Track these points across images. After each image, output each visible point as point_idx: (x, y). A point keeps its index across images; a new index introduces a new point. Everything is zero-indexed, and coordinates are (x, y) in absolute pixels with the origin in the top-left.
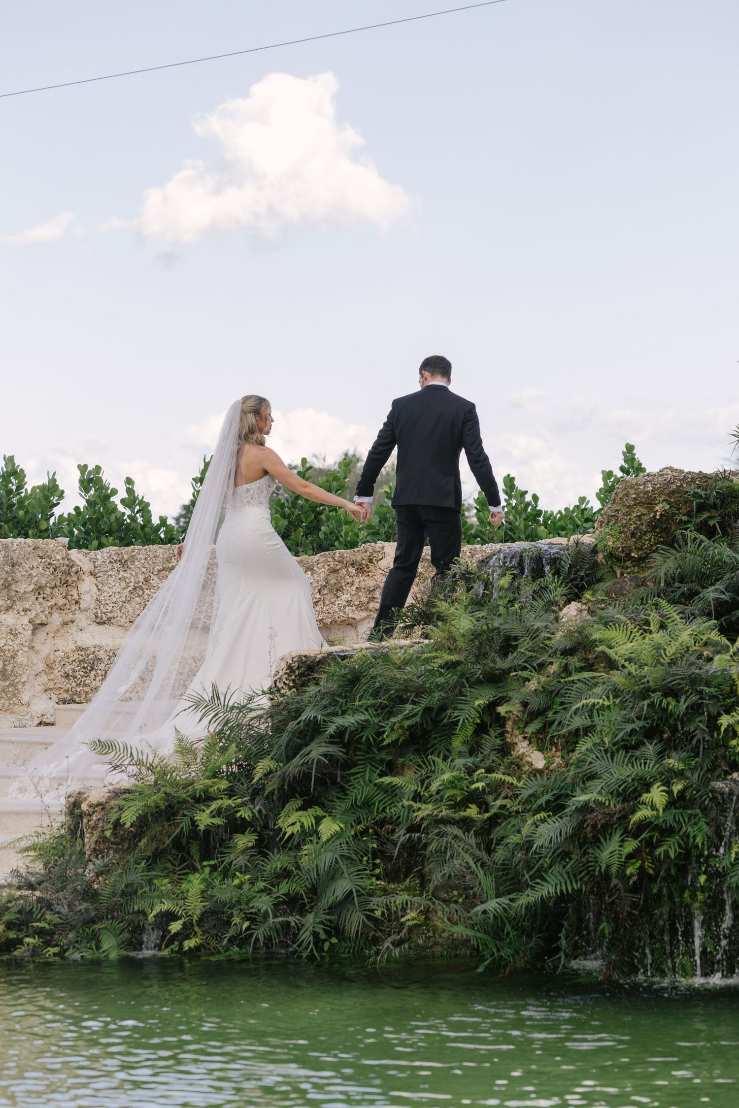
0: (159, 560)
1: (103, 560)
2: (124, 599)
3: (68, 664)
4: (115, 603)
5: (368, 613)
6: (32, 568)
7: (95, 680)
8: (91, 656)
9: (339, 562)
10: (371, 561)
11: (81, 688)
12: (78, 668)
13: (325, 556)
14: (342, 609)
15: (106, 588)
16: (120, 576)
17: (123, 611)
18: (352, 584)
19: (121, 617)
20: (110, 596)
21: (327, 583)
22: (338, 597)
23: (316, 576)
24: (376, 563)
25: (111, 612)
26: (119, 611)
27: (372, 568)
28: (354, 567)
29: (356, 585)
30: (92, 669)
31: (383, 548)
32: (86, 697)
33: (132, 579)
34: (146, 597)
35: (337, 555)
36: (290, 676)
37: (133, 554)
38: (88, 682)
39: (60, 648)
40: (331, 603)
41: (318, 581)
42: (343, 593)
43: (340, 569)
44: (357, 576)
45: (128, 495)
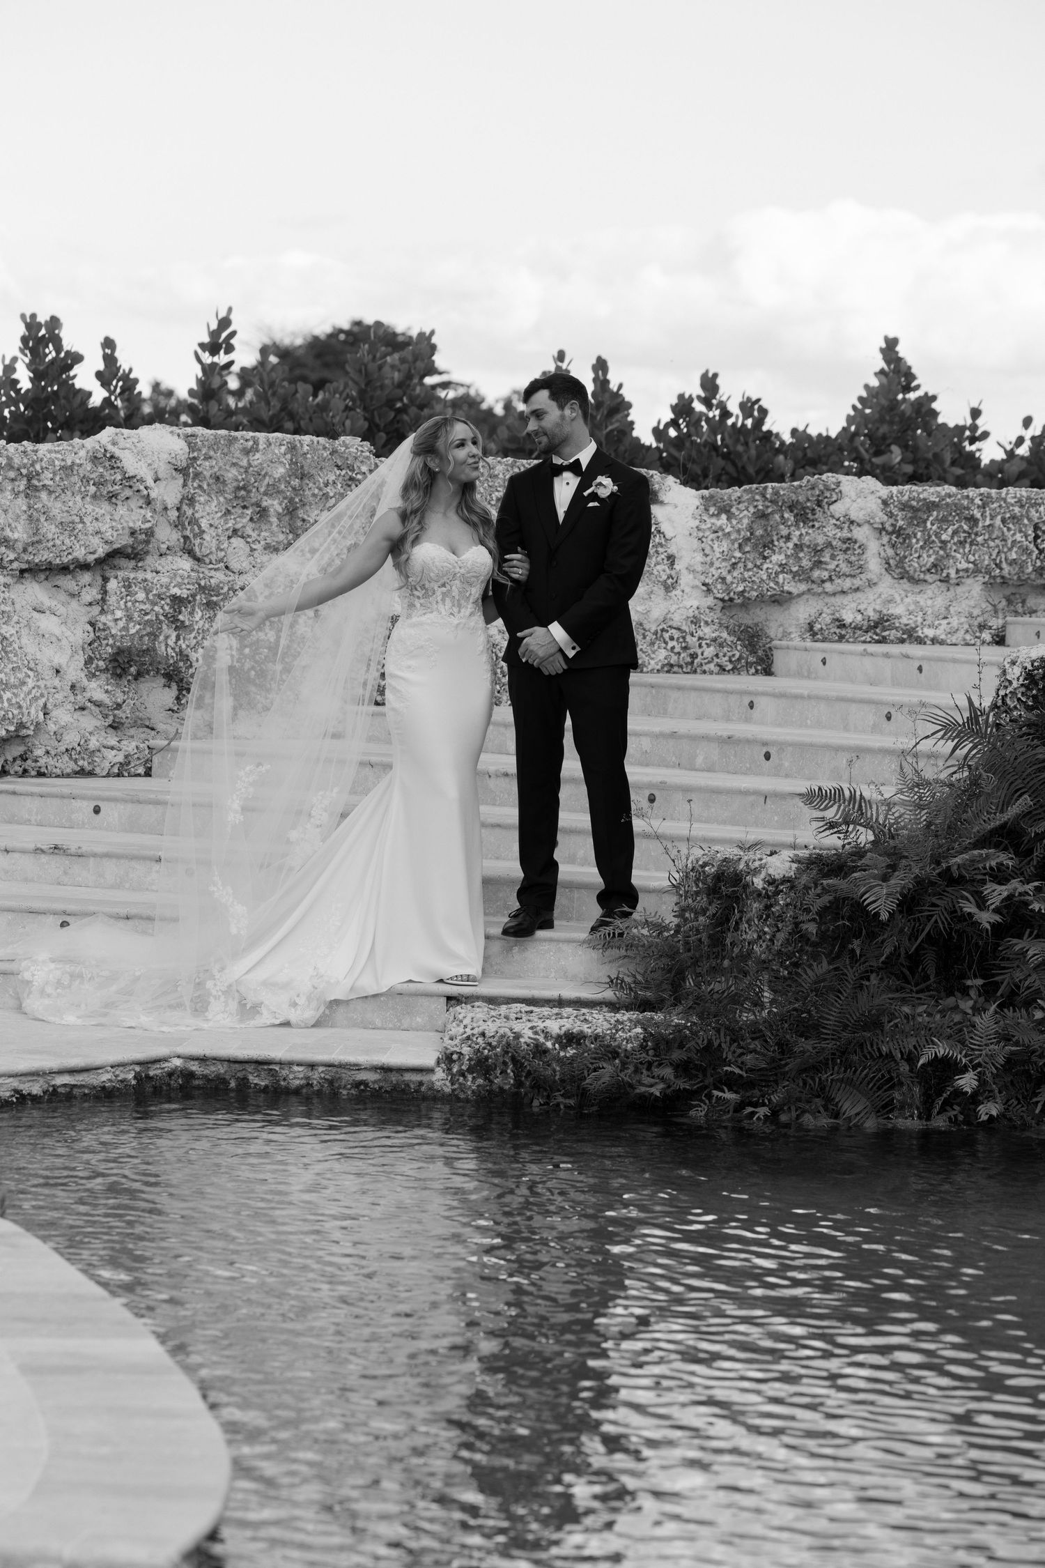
0: (498, 482)
5: (810, 585)
6: (326, 485)
9: (772, 502)
10: (819, 504)
13: (750, 491)
14: (773, 577)
18: (788, 538)
21: (751, 534)
22: (766, 558)
23: (734, 522)
24: (826, 507)
27: (819, 514)
28: (791, 511)
29: (795, 540)
31: (838, 484)
35: (770, 491)
36: (1027, 687)
40: (755, 566)
41: (738, 531)
42: (774, 552)
43: (772, 513)
44: (797, 525)
45: (106, 365)
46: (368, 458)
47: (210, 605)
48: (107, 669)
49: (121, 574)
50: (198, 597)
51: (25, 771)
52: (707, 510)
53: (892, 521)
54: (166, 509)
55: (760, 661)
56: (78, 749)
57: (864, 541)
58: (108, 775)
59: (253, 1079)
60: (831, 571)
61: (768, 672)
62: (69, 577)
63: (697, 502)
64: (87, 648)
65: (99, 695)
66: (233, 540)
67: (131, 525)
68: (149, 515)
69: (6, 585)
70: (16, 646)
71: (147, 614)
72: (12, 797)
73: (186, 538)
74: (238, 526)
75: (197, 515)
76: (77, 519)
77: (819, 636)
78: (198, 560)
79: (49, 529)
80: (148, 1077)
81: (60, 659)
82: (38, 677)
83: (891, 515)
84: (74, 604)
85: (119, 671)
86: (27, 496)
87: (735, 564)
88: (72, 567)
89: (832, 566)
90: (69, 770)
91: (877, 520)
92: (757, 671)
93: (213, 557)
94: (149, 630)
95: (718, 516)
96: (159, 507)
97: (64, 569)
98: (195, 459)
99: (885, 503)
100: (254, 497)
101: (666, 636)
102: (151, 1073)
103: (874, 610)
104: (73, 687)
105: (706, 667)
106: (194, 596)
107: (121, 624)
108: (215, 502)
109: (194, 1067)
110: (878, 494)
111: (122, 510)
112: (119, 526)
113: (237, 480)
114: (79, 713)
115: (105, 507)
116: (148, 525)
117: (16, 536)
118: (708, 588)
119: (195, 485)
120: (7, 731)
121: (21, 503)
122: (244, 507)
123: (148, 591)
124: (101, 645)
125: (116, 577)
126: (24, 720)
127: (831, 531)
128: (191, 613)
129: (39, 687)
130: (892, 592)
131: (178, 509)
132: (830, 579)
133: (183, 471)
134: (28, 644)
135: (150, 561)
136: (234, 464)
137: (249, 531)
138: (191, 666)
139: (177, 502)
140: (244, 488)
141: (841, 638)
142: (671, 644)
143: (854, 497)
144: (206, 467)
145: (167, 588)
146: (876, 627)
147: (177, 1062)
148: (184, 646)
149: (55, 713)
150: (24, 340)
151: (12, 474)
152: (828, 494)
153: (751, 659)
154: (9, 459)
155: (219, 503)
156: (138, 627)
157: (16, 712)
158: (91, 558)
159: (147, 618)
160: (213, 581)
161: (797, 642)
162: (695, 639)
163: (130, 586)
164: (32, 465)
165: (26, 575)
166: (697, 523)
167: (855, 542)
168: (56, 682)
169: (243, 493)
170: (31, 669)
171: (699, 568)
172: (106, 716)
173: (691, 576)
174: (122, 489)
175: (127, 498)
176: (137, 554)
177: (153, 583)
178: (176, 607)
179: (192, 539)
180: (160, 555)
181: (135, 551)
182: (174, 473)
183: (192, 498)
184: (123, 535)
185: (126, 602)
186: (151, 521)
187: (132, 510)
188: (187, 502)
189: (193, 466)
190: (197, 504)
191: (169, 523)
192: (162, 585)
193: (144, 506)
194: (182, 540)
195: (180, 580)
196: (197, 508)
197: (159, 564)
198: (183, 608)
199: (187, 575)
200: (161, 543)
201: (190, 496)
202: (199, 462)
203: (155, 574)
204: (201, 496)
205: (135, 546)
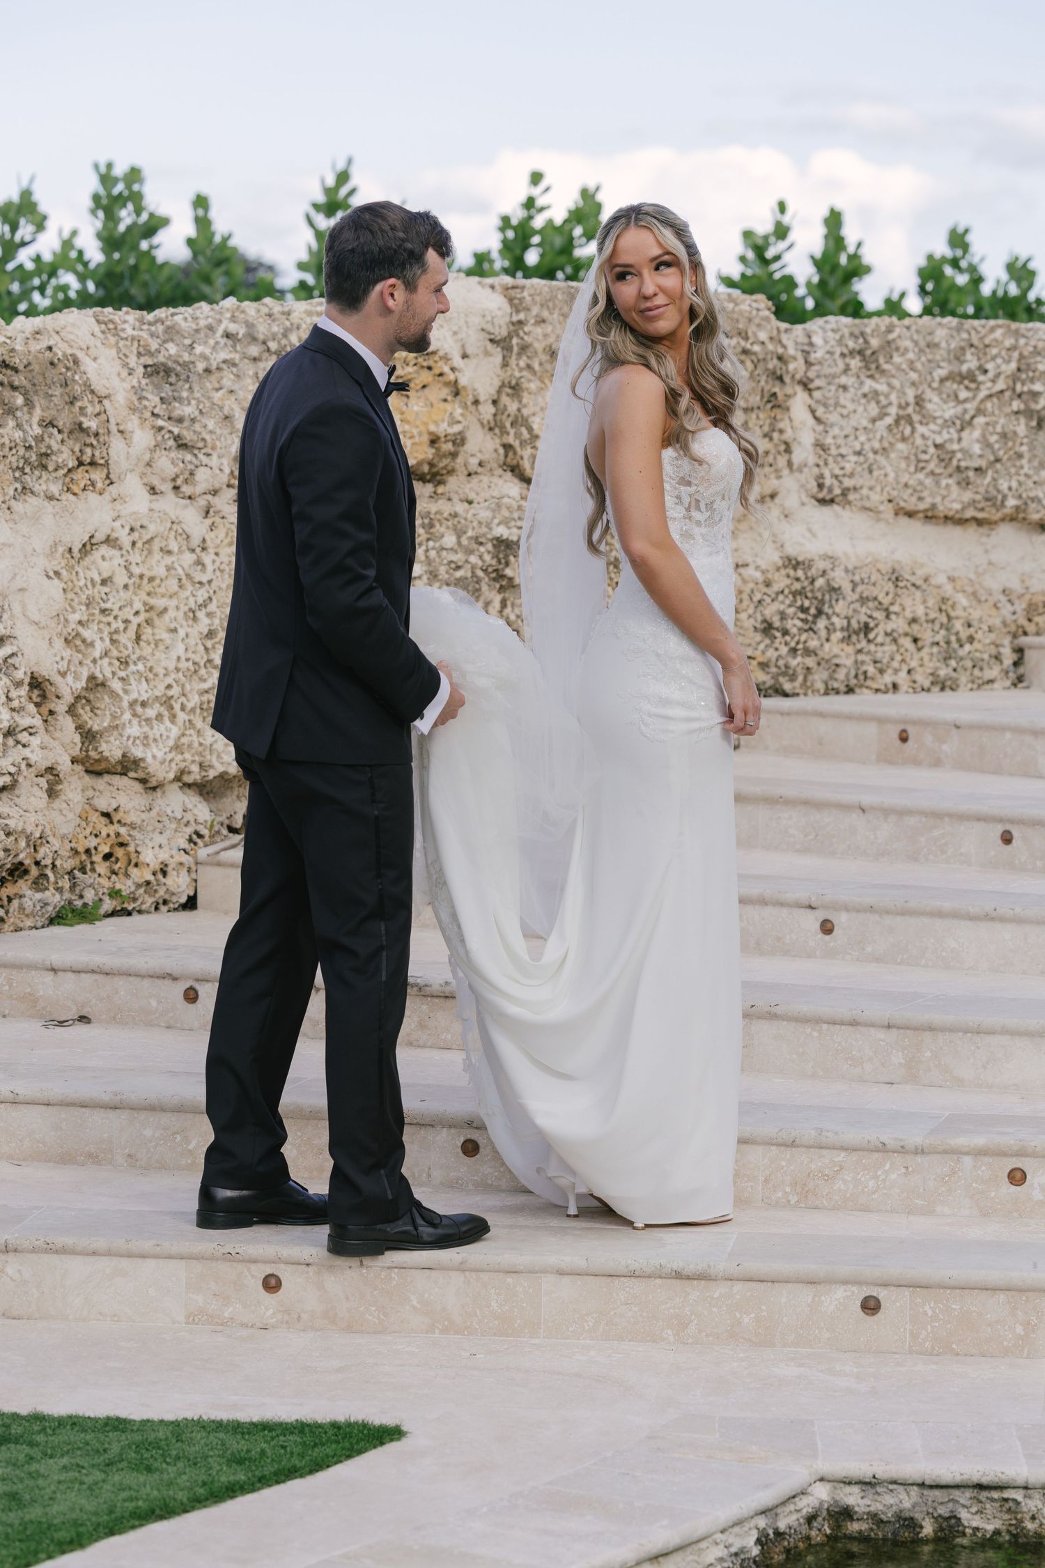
0: (940, 354)
1: (828, 348)
2: (877, 445)
3: (768, 600)
4: (859, 453)
7: (828, 640)
8: (820, 582)
11: (799, 659)
12: (791, 611)
15: (833, 417)
16: (866, 389)
17: (875, 473)
19: (871, 489)
20: (846, 437)
25: (851, 475)
26: (866, 473)
30: (820, 612)
32: (805, 680)
33: (893, 397)
34: (919, 441)
37: (891, 337)
38: (813, 644)
39: (749, 559)
45: (198, 230)
46: (767, 319)
54: (477, 402)
59: (969, 1519)
67: (432, 428)
68: (459, 411)
71: (458, 568)
73: (507, 447)
75: (525, 412)
80: (778, 1534)
96: (470, 399)
98: (520, 322)
102: (782, 1525)
109: (853, 1498)
111: (417, 405)
112: (415, 431)
116: (457, 428)
119: (522, 364)
123: (459, 533)
131: (495, 402)
133: (502, 343)
135: (452, 482)
139: (493, 391)
144: (536, 336)
145: (489, 526)
147: (822, 1494)
150: (96, 198)
151: (254, 350)
154: (250, 326)
159: (459, 574)
163: (431, 526)
174: (417, 372)
175: (424, 387)
176: (434, 475)
177: (466, 519)
178: (501, 556)
179: (518, 449)
180: (469, 475)
181: (435, 470)
182: (489, 346)
183: (517, 384)
184: (419, 444)
185: (427, 551)
186: (459, 422)
187: (432, 405)
188: (509, 391)
189: (518, 335)
190: (525, 394)
191: (482, 424)
192: (480, 523)
193: (449, 398)
194: (501, 451)
195: (505, 513)
196: (525, 401)
197: (471, 489)
198: (512, 558)
199: (515, 505)
200: (472, 455)
201: (514, 382)
202: (526, 329)
203: (466, 505)
204: (529, 381)
205: (435, 461)
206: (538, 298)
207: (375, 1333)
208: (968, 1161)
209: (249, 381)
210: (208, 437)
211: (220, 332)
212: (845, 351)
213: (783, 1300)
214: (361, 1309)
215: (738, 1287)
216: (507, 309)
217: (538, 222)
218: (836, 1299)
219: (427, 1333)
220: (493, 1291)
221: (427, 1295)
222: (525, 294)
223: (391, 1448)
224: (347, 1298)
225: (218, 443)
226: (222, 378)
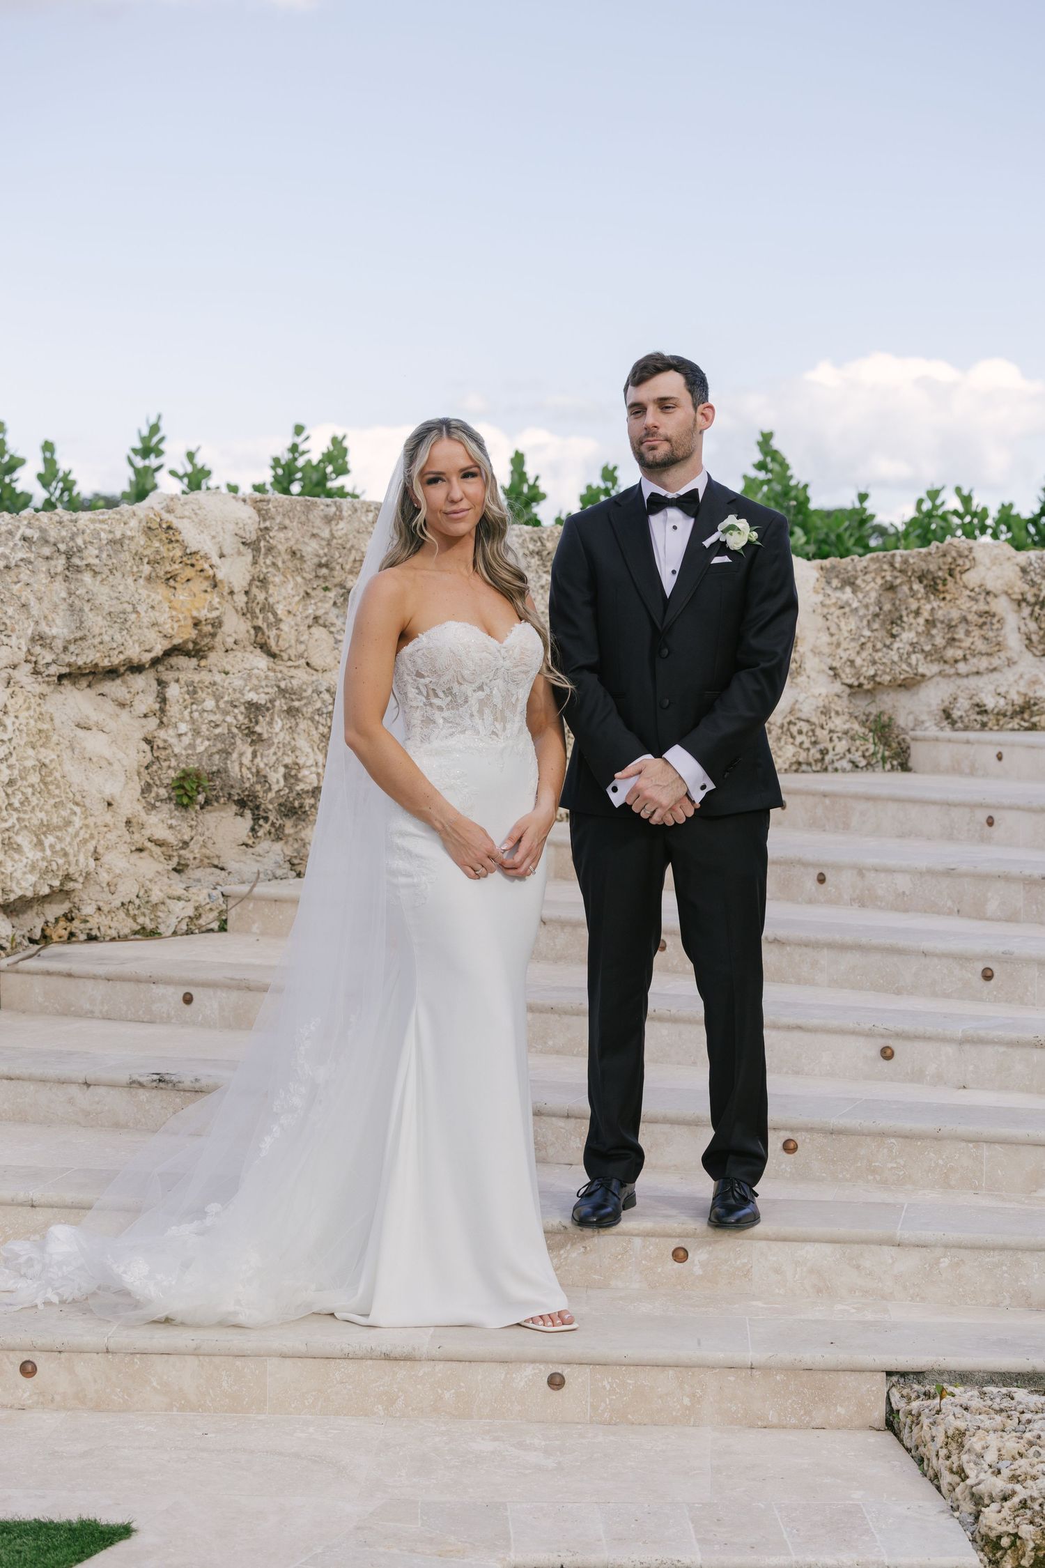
5: (942, 666)
9: (901, 571)
10: (951, 573)
13: (877, 560)
14: (904, 658)
18: (917, 613)
21: (881, 609)
22: (893, 636)
23: (860, 595)
24: (958, 576)
27: (951, 585)
28: (921, 582)
29: (926, 615)
31: (971, 550)
40: (885, 646)
42: (903, 629)
43: (901, 584)
44: (927, 598)
45: (46, 468)
47: (291, 712)
48: (170, 799)
49: (183, 677)
50: (277, 703)
51: (72, 934)
52: (829, 583)
53: (1035, 590)
54: (232, 593)
55: (896, 756)
56: (137, 902)
57: (1004, 614)
58: (175, 933)
60: (965, 650)
61: (905, 767)
62: (118, 681)
63: (816, 574)
64: (144, 772)
65: (162, 833)
66: (313, 630)
67: (195, 614)
68: (217, 600)
69: (42, 696)
70: (57, 775)
71: (217, 726)
72: (67, 980)
73: (257, 629)
74: (319, 613)
75: (271, 600)
76: (129, 608)
77: (959, 725)
78: (273, 656)
79: (95, 622)
81: (112, 788)
82: (87, 814)
83: (1033, 584)
84: (124, 714)
85: (185, 800)
86: (66, 579)
87: (863, 644)
88: (122, 669)
89: (966, 644)
90: (126, 931)
91: (1017, 589)
92: (893, 766)
93: (292, 652)
94: (220, 746)
95: (842, 588)
96: (226, 590)
97: (112, 673)
98: (266, 529)
99: (1024, 571)
100: (338, 575)
101: (794, 729)
103: (1018, 693)
104: (128, 822)
105: (837, 765)
106: (272, 701)
107: (186, 740)
108: (291, 585)
110: (1015, 561)
111: (182, 596)
112: (181, 616)
113: (318, 556)
114: (136, 855)
115: (160, 593)
116: (215, 614)
117: (54, 631)
118: (835, 673)
119: (268, 562)
120: (51, 886)
121: (60, 588)
122: (326, 589)
123: (218, 698)
124: (160, 768)
125: (177, 681)
126: (71, 871)
127: (964, 603)
128: (270, 723)
129: (87, 826)
130: (1035, 671)
131: (247, 593)
132: (965, 659)
133: (252, 545)
134: (73, 772)
135: (213, 657)
136: (314, 535)
137: (332, 617)
138: (270, 789)
139: (245, 584)
140: (326, 565)
141: (984, 725)
142: (799, 739)
143: (988, 565)
144: (280, 539)
145: (241, 692)
146: (1022, 712)
148: (262, 765)
149: (107, 858)
151: (47, 551)
152: (960, 561)
153: (887, 753)
154: (42, 530)
155: (296, 584)
156: (207, 743)
157: (61, 861)
158: (147, 658)
159: (218, 731)
160: (295, 682)
161: (933, 731)
162: (825, 732)
163: (195, 692)
164: (72, 539)
165: (65, 682)
166: (820, 598)
167: (994, 616)
168: (108, 817)
169: (324, 571)
170: (77, 804)
171: (826, 650)
172: (170, 857)
173: (817, 660)
174: (182, 568)
175: (188, 580)
176: (200, 650)
177: (223, 687)
178: (252, 716)
179: (266, 630)
180: (227, 651)
181: (198, 647)
182: (242, 547)
183: (265, 578)
184: (185, 626)
185: (191, 712)
186: (217, 609)
187: (195, 595)
188: (258, 584)
189: (265, 539)
190: (271, 586)
191: (236, 610)
192: (234, 690)
193: (209, 589)
194: (252, 632)
195: (255, 682)
196: (270, 592)
197: (227, 662)
198: (260, 718)
199: (263, 675)
200: (229, 635)
201: (262, 577)
202: (271, 534)
203: (224, 675)
204: (275, 575)
205: (198, 640)
206: (280, 510)
207: (119, 1411)
208: (638, 1241)
209: (43, 576)
210: (8, 622)
211: (18, 536)
212: (527, 552)
213: (480, 1377)
214: (108, 1390)
215: (440, 1366)
216: (257, 518)
217: (301, 462)
218: (526, 1377)
219: (166, 1410)
220: (224, 1373)
221: (165, 1377)
222: (270, 506)
223: (121, 1547)
224: (95, 1381)
225: (16, 627)
226: (20, 573)
